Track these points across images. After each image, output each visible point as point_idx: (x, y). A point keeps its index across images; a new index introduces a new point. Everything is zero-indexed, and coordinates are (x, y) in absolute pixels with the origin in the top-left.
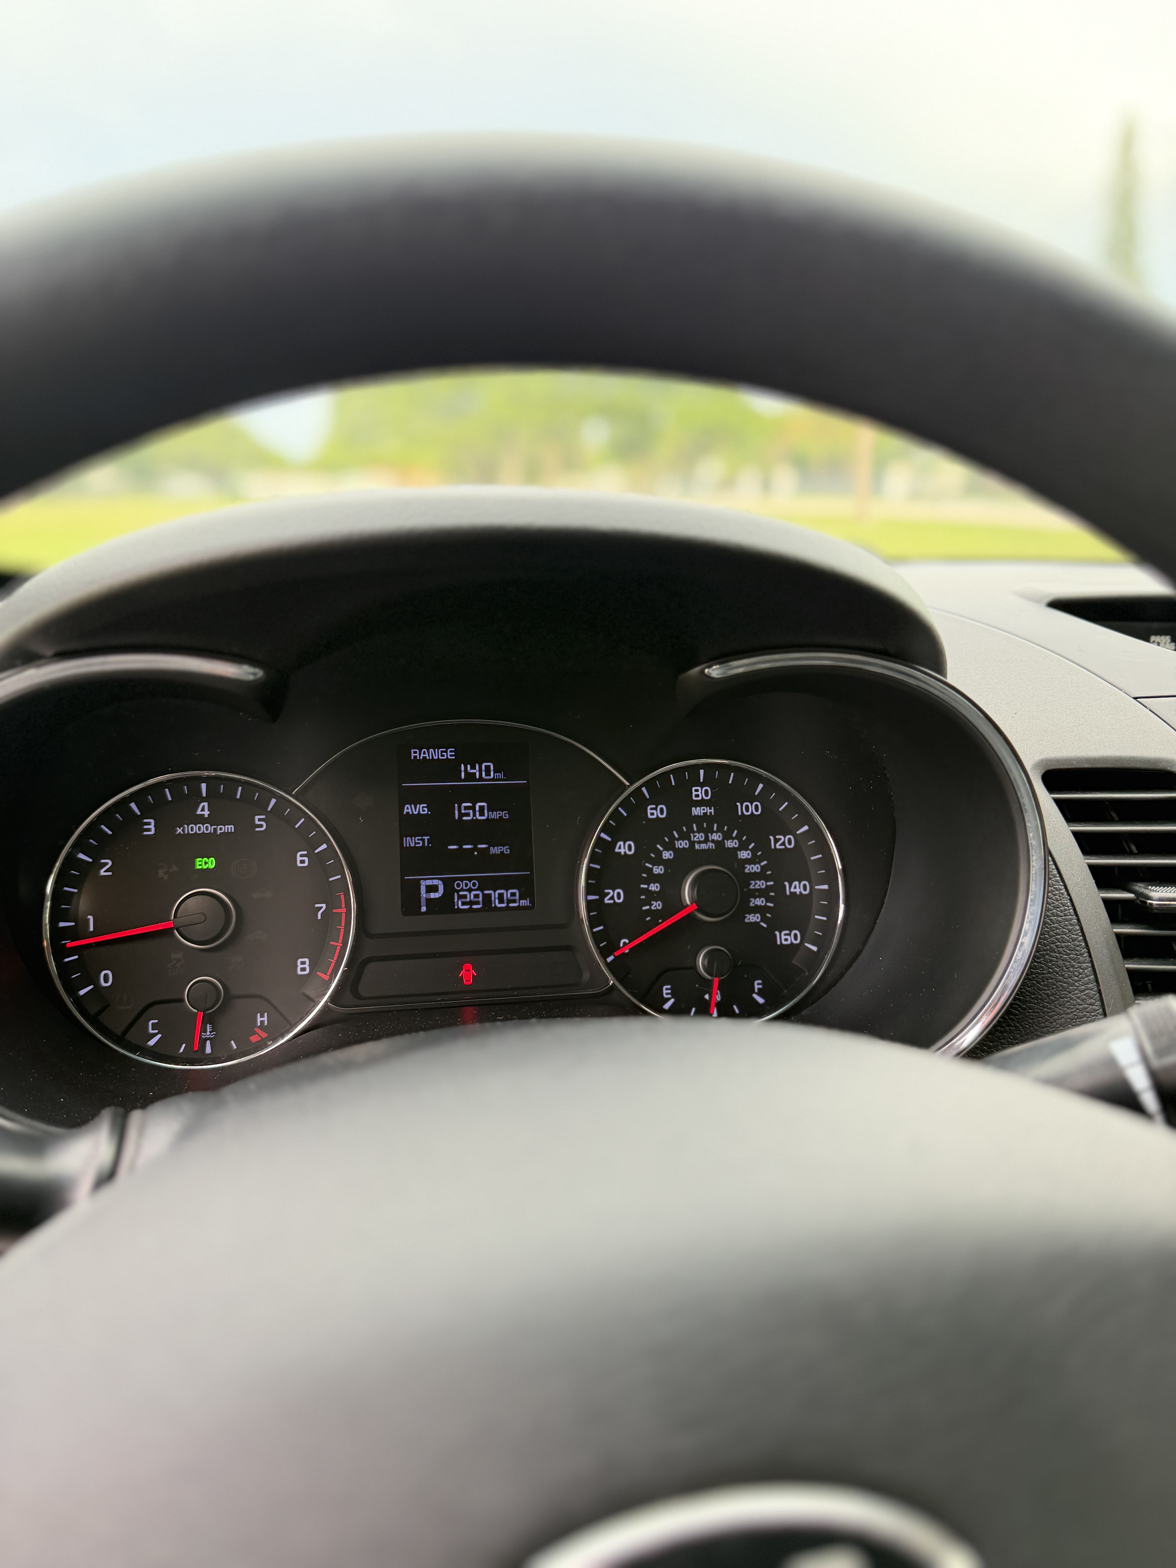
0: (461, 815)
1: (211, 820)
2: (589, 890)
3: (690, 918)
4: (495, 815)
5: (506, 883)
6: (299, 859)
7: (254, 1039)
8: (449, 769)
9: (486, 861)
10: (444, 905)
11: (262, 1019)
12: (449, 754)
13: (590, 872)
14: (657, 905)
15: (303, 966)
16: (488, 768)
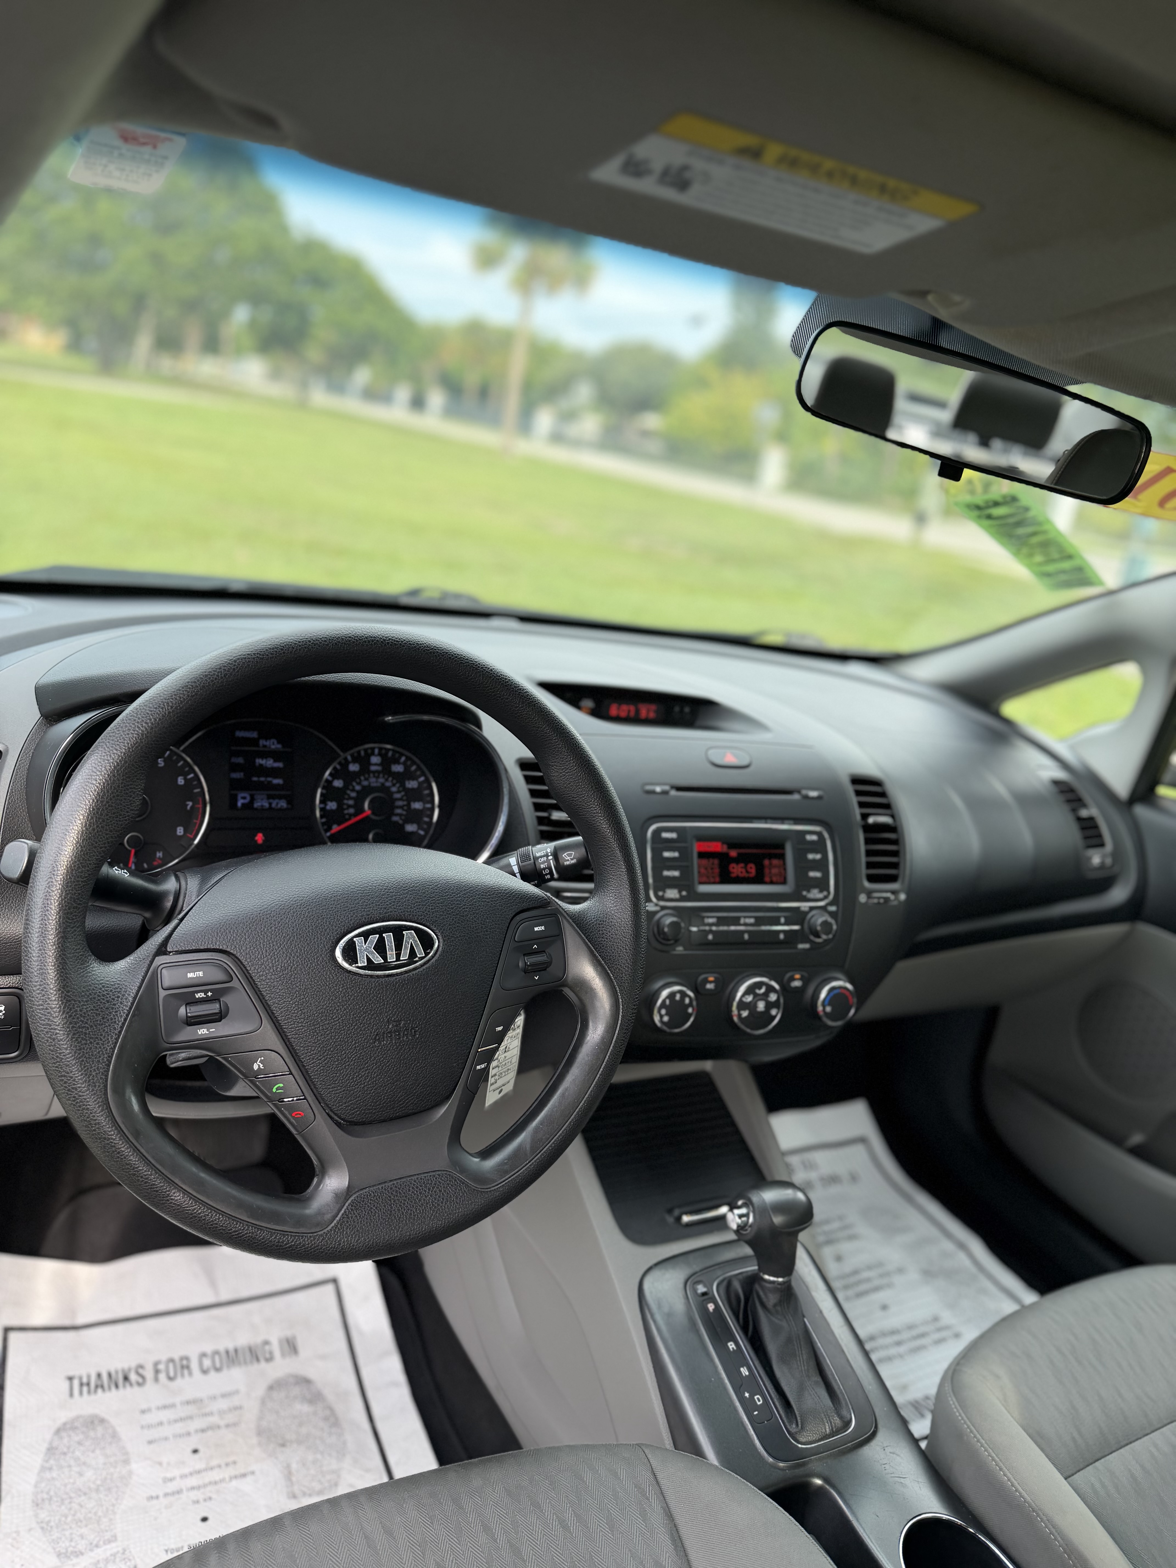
0: (260, 764)
2: (321, 802)
3: (367, 817)
4: (277, 765)
5: (280, 797)
7: (155, 863)
8: (254, 742)
9: (269, 787)
10: (249, 806)
11: (159, 854)
12: (255, 734)
13: (322, 795)
14: (352, 811)
15: (180, 831)
16: (273, 742)
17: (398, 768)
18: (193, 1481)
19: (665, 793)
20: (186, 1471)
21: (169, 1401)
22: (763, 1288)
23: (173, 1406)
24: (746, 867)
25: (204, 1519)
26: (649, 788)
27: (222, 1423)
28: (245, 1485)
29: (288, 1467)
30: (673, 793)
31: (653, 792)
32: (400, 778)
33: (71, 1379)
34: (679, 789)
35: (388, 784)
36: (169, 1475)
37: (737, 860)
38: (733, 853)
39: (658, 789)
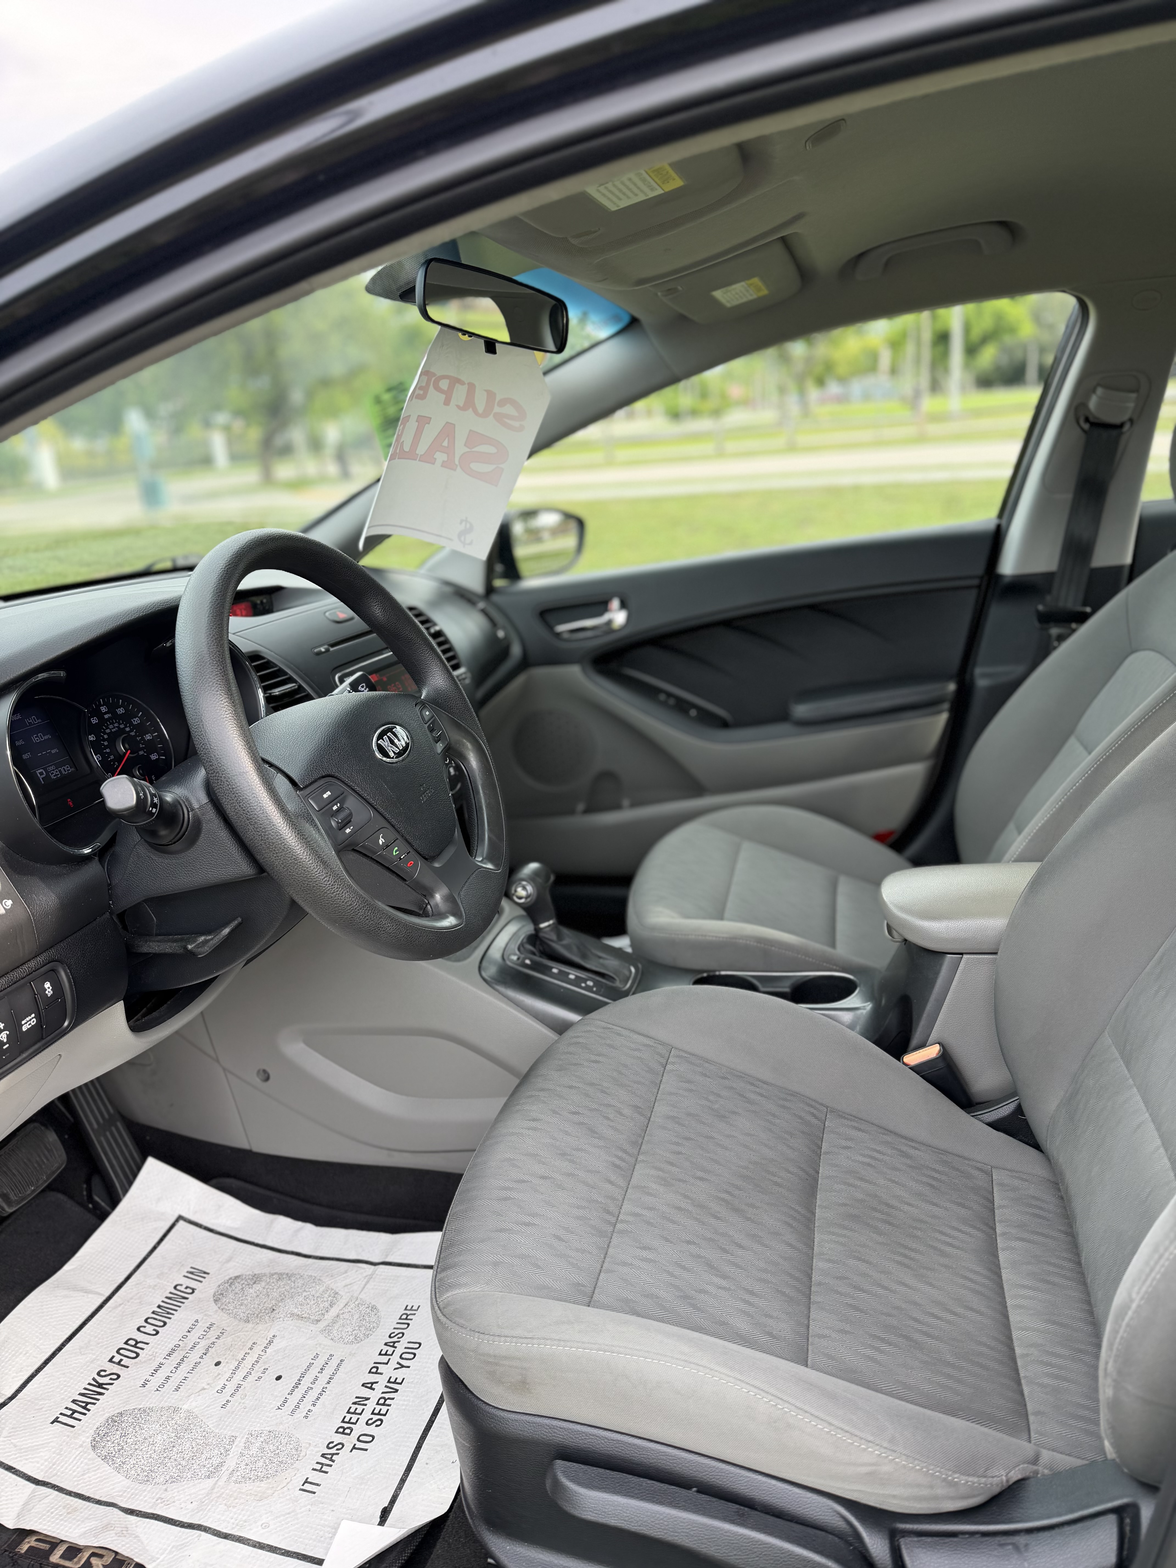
9: (52, 757)
17: (121, 711)
18: (240, 1374)
19: (327, 651)
20: (228, 1375)
21: (155, 1365)
22: (545, 933)
23: (160, 1365)
25: (279, 1378)
26: (316, 650)
27: (213, 1339)
28: (278, 1344)
29: (292, 1315)
30: (332, 649)
31: (320, 653)
32: (127, 718)
33: (56, 1420)
34: (333, 645)
35: (122, 726)
36: (219, 1387)
39: (323, 650)
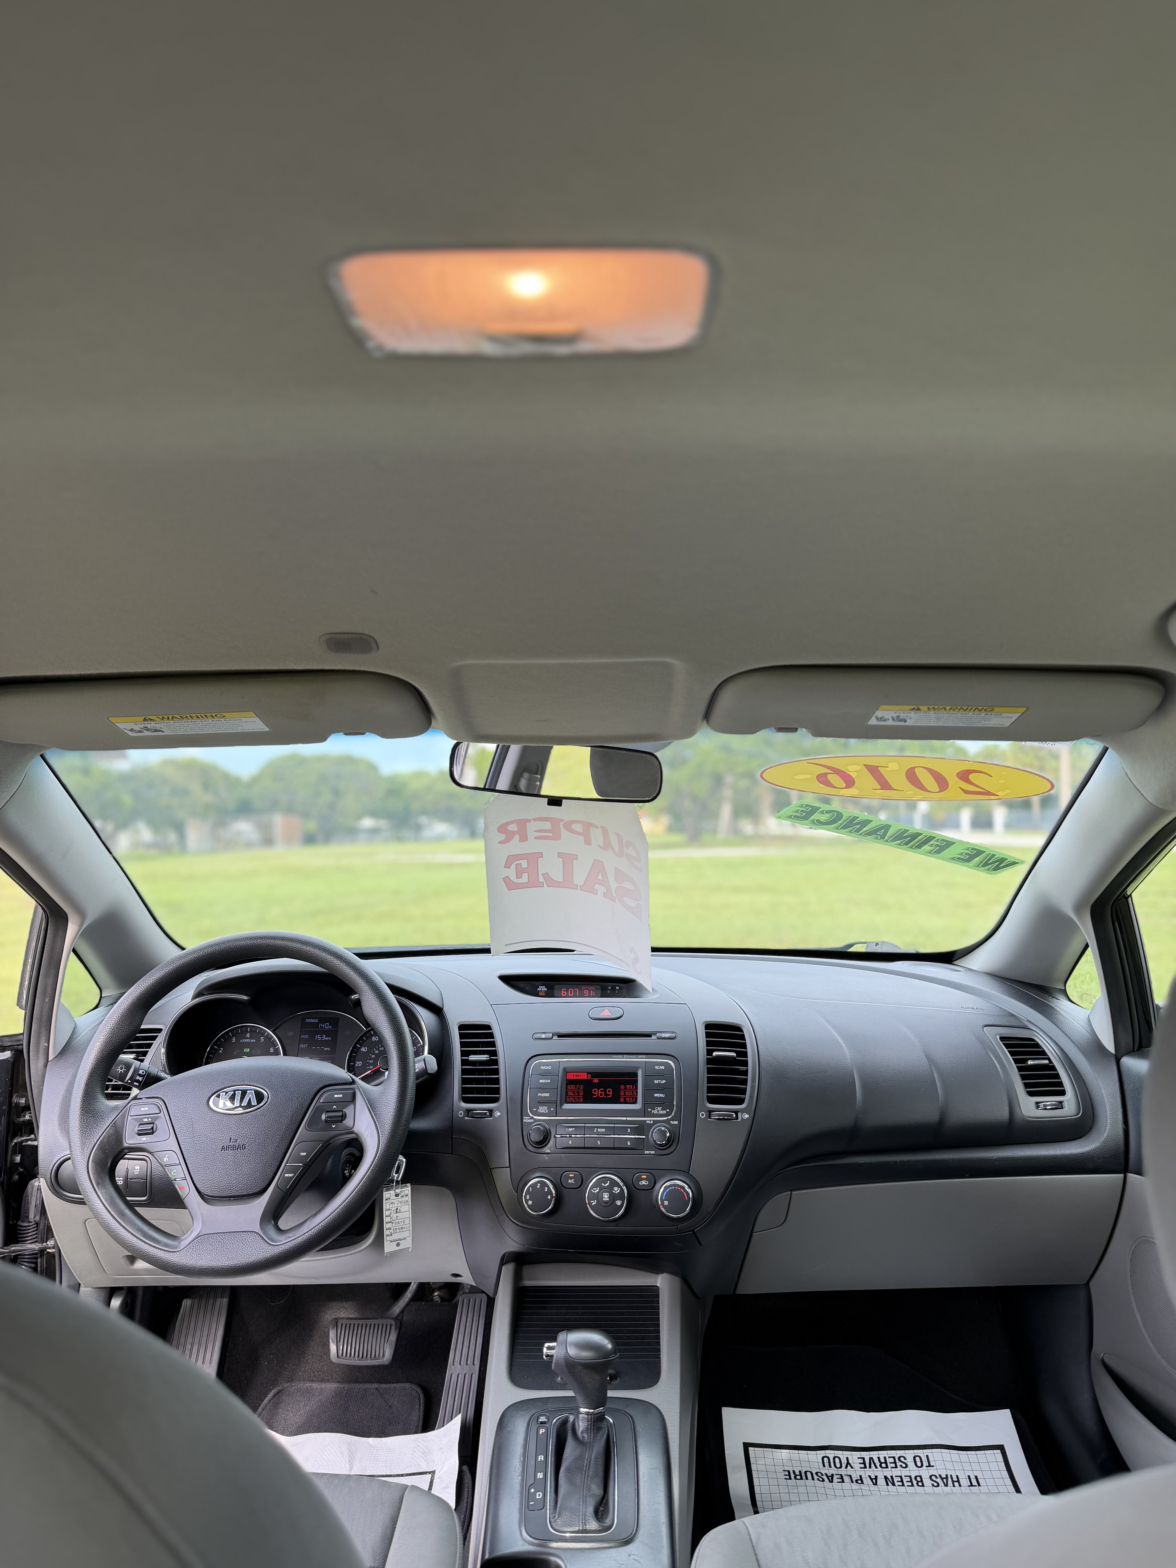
0: (317, 1038)
1: (249, 1038)
4: (327, 1039)
6: (271, 1050)
8: (316, 1025)
12: (317, 1021)
16: (327, 1025)
19: (548, 1039)
24: (605, 1091)
26: (537, 1036)
30: (555, 1039)
31: (540, 1039)
34: (561, 1036)
37: (598, 1086)
38: (596, 1080)
39: (544, 1037)
